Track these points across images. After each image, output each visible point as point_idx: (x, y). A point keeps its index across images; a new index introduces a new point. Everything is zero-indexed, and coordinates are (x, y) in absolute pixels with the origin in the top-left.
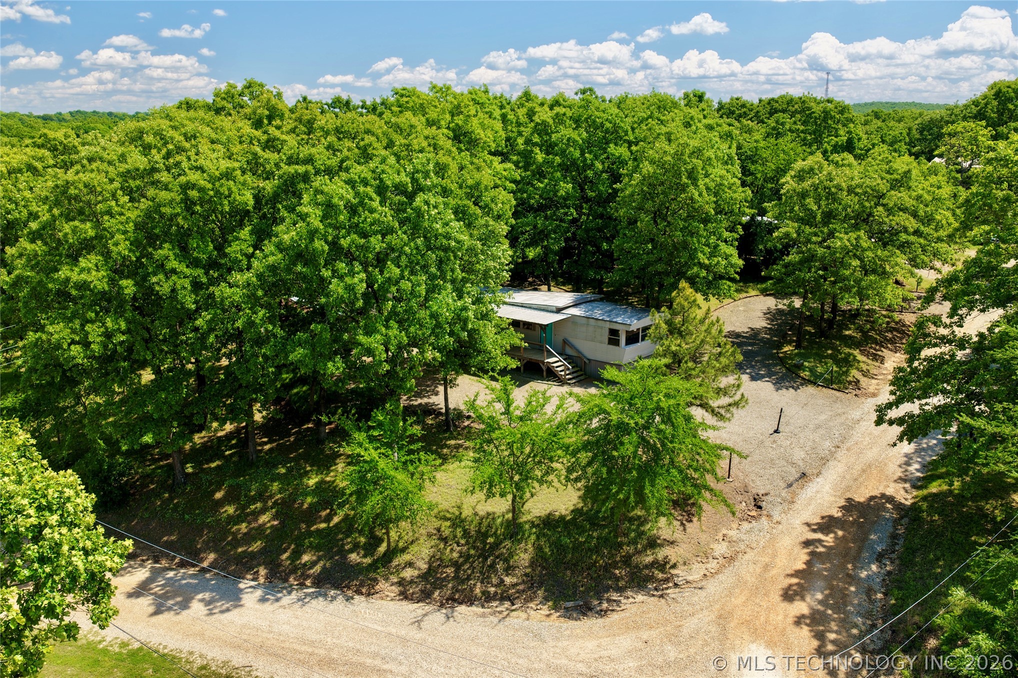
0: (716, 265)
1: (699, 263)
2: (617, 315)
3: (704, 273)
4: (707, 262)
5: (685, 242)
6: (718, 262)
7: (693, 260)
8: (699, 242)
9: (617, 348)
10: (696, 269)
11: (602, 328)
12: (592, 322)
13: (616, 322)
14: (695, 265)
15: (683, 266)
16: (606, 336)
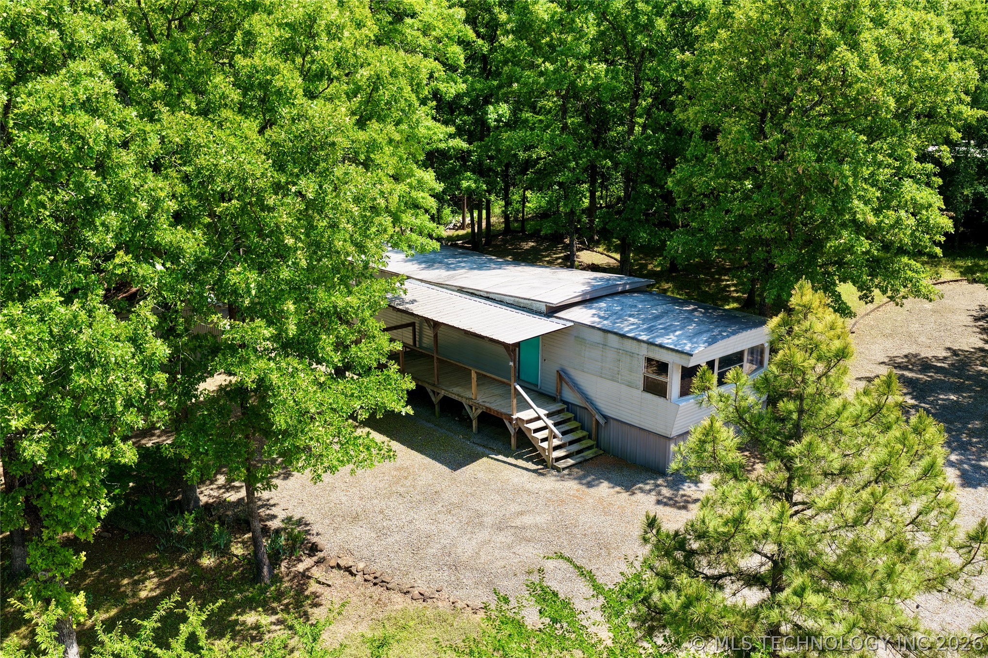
0: (892, 227)
1: (854, 221)
2: (668, 330)
3: (864, 245)
4: (872, 219)
5: (823, 174)
6: (898, 222)
7: (841, 213)
8: (855, 175)
9: (661, 400)
10: (846, 235)
11: (632, 355)
12: (613, 340)
13: (661, 346)
14: (844, 225)
15: (818, 228)
16: (640, 371)
